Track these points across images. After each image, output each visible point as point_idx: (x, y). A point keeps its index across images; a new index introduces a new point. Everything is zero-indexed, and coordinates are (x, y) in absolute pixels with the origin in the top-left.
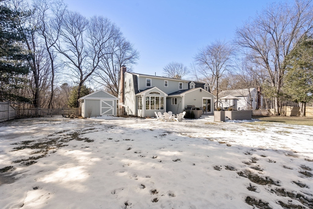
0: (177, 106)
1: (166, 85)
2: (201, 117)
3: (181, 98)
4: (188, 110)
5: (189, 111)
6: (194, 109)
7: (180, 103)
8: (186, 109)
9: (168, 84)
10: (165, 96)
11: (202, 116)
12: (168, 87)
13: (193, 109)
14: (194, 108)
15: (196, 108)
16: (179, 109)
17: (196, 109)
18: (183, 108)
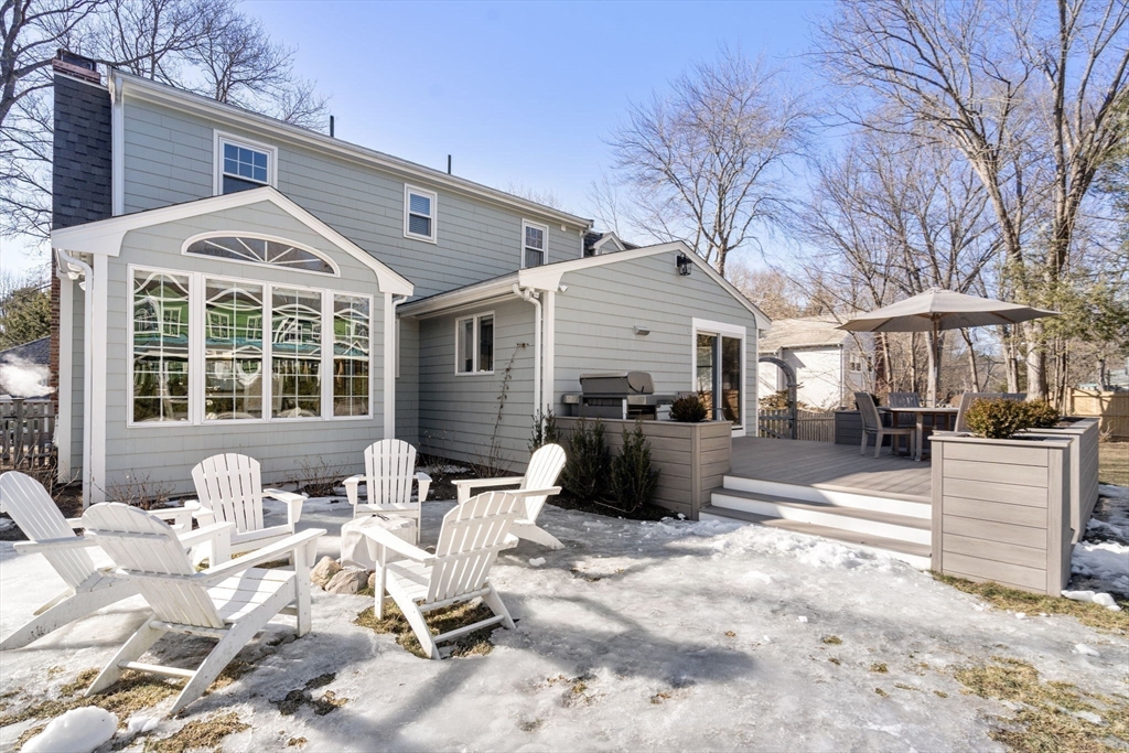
0: (498, 387)
1: (421, 224)
2: (720, 489)
3: (523, 308)
4: (590, 424)
5: (599, 432)
6: (650, 410)
7: (521, 353)
8: (569, 409)
9: (433, 215)
10: (380, 296)
11: (729, 482)
12: (434, 238)
13: (634, 411)
14: (644, 400)
15: (663, 401)
16: (508, 408)
17: (664, 411)
18: (545, 397)
